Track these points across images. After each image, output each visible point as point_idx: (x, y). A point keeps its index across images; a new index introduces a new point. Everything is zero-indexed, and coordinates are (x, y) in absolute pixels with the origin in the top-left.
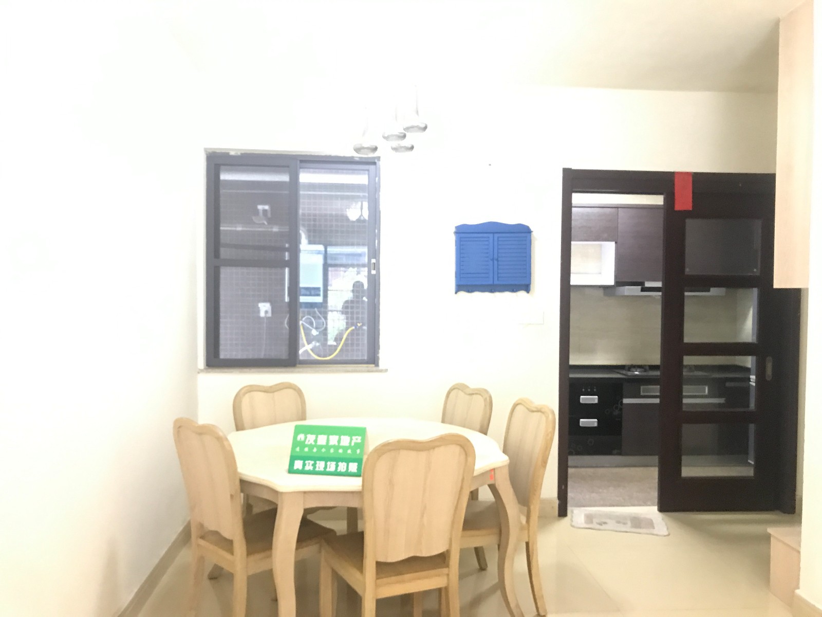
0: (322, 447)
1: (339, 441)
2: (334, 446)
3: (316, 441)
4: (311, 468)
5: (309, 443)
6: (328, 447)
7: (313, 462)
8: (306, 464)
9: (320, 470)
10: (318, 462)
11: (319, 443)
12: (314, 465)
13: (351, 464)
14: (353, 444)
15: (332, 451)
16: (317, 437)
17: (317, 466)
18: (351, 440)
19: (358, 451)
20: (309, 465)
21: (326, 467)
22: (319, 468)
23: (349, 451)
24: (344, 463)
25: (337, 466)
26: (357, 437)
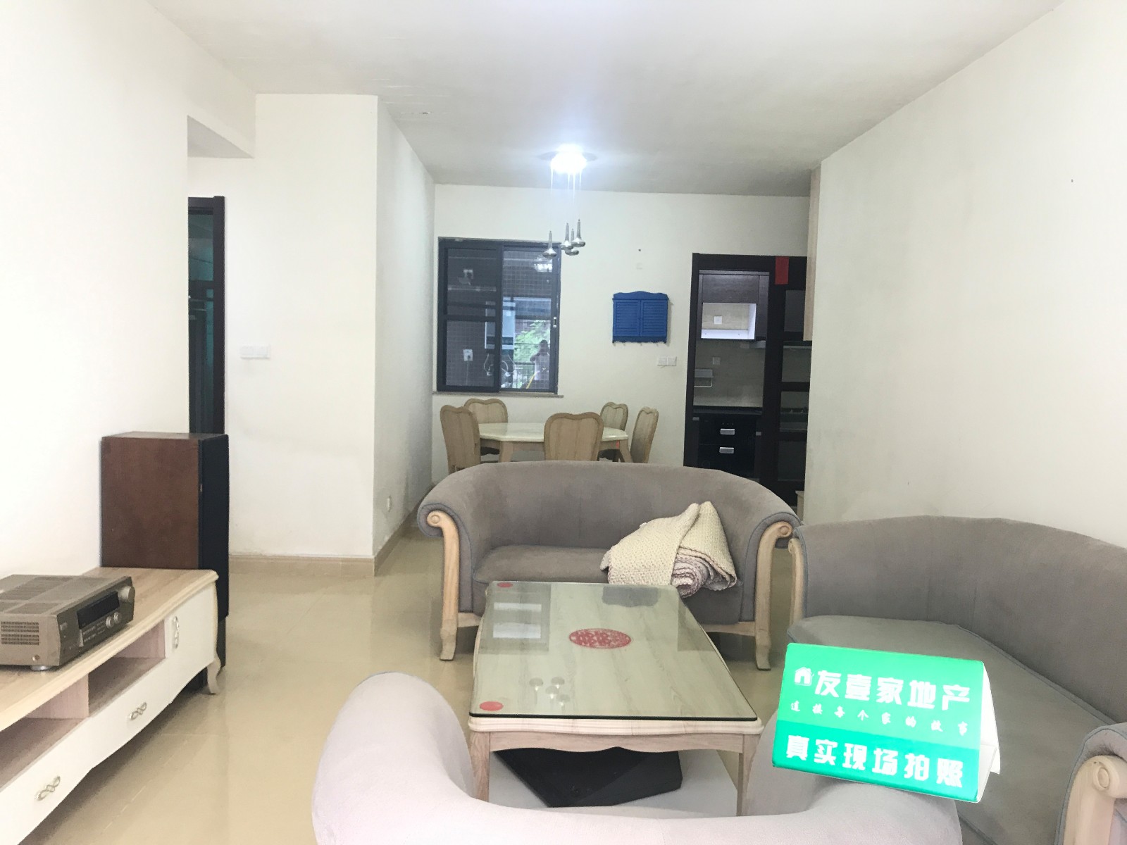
0: (857, 705)
1: (905, 694)
2: (891, 707)
3: (841, 688)
4: (831, 760)
5: (825, 693)
6: (873, 704)
7: (835, 745)
8: (817, 747)
9: (855, 767)
10: (848, 746)
11: (850, 694)
12: (839, 753)
13: (942, 763)
14: (945, 707)
15: (886, 718)
16: (844, 680)
17: (847, 755)
18: (940, 694)
19: (963, 728)
20: (825, 753)
21: (870, 763)
22: (852, 762)
23: (936, 726)
24: (922, 757)
25: (902, 763)
26: (957, 687)
